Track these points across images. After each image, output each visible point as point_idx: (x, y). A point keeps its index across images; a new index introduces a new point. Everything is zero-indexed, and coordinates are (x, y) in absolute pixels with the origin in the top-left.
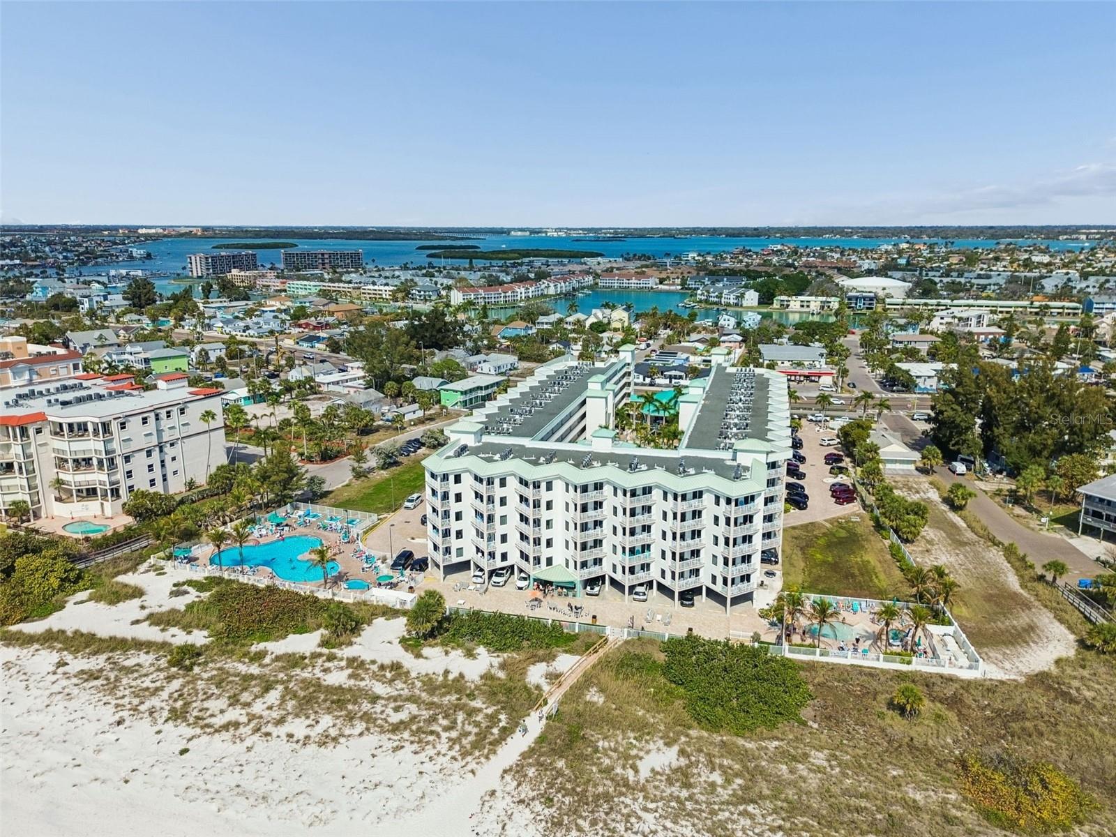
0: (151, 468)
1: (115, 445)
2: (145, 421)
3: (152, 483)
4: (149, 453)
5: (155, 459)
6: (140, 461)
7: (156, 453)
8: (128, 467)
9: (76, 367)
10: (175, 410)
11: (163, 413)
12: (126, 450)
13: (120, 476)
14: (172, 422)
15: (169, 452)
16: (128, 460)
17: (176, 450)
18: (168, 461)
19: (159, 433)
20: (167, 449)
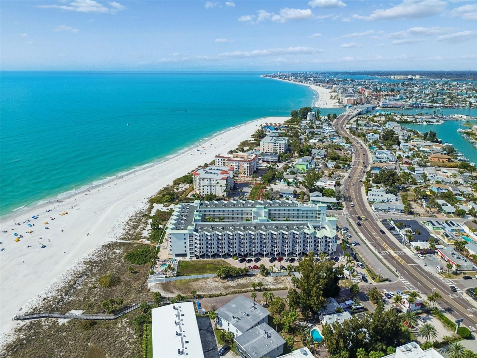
0: (208, 189)
1: (201, 183)
2: (207, 180)
3: (208, 192)
4: (208, 187)
5: (209, 188)
6: (205, 188)
7: (209, 187)
8: (203, 188)
10: (214, 180)
11: (212, 180)
12: (203, 184)
13: (201, 189)
14: (214, 182)
15: (213, 188)
16: (203, 186)
17: (214, 188)
18: (212, 189)
19: (210, 183)
20: (212, 187)
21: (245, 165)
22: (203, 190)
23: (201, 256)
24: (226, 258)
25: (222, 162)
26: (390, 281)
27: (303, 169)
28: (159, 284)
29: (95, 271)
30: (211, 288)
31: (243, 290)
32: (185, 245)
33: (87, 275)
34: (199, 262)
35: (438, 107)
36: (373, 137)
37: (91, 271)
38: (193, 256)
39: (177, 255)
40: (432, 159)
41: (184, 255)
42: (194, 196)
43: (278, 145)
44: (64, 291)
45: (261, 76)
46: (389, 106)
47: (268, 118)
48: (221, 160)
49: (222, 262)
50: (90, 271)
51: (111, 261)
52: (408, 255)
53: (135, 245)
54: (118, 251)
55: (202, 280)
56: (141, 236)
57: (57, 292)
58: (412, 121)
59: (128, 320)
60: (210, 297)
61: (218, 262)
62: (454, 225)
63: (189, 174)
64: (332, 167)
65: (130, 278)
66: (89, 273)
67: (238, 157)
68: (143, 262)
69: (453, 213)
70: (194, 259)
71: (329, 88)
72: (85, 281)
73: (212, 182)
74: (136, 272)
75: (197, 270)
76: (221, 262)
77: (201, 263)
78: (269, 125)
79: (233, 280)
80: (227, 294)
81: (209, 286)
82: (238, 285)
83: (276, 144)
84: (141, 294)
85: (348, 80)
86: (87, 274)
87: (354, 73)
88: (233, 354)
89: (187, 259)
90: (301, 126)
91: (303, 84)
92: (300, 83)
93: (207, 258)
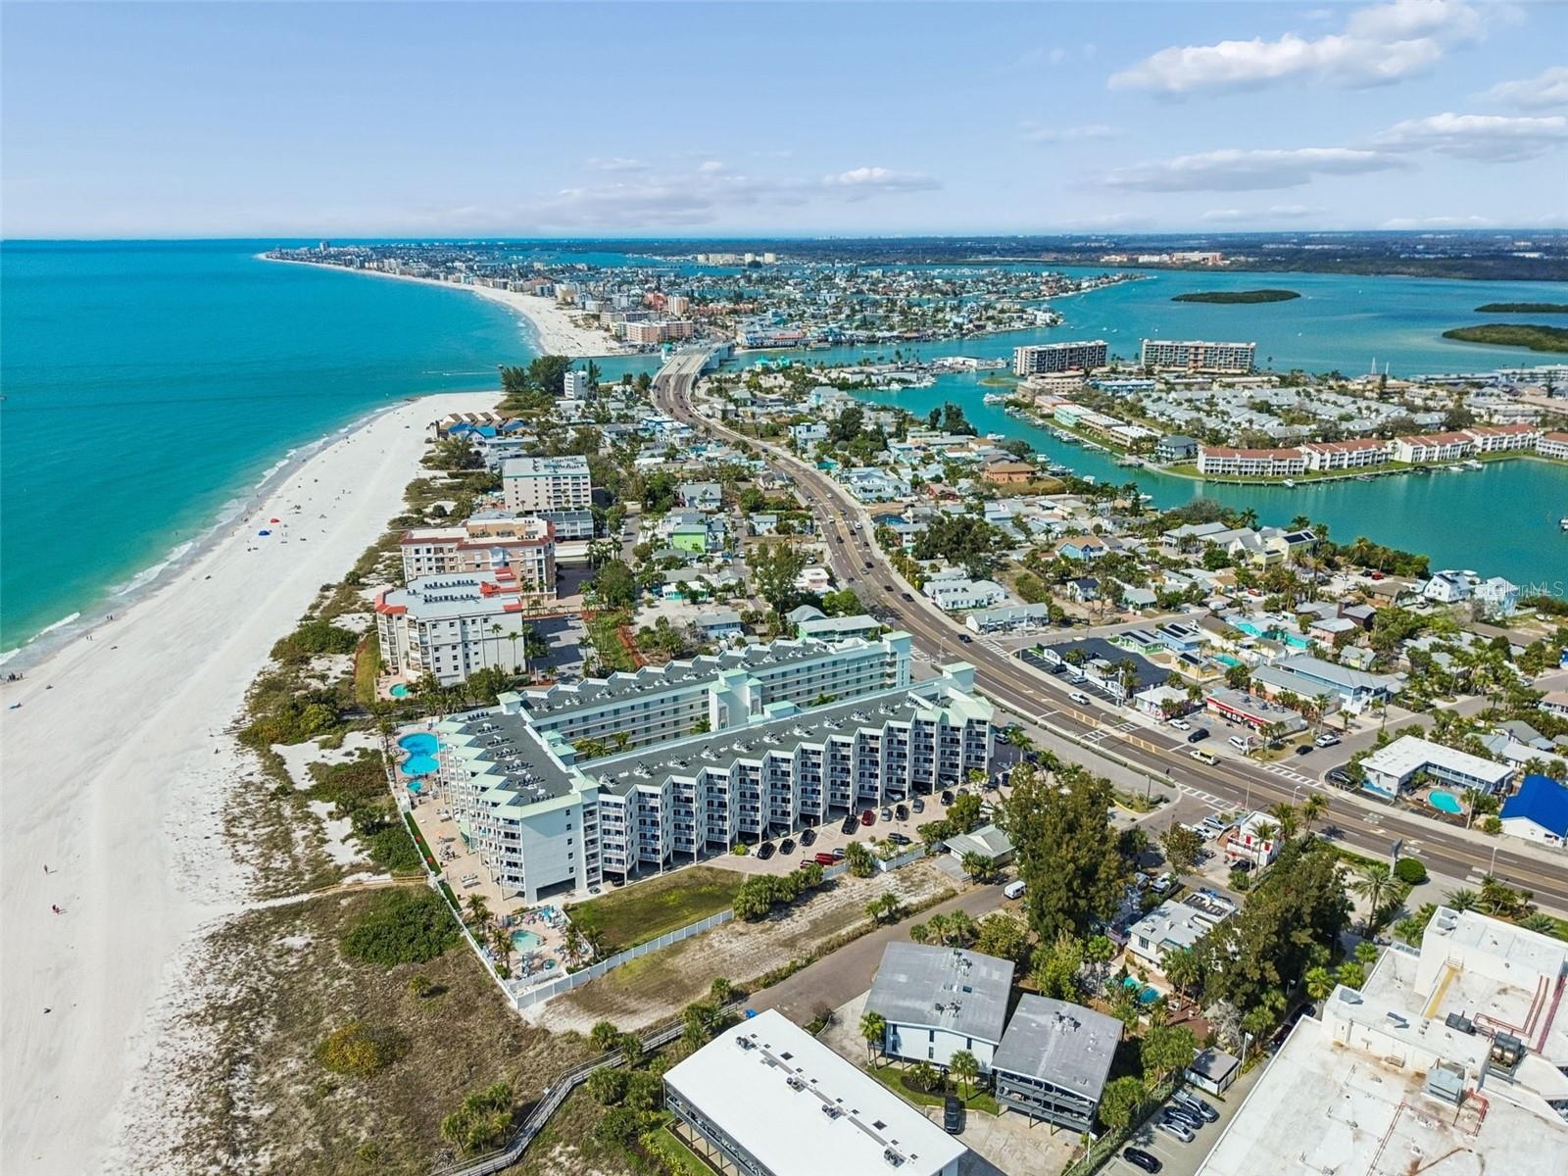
0: (455, 658)
1: (427, 639)
2: (451, 625)
3: (456, 668)
4: (454, 648)
5: (459, 651)
6: (446, 653)
7: (460, 648)
8: (437, 655)
9: (539, 552)
10: (479, 620)
11: (469, 621)
12: (436, 643)
13: (430, 660)
14: (478, 626)
15: (473, 648)
16: (437, 649)
17: (479, 648)
18: (471, 654)
19: (464, 634)
20: (471, 646)
21: (529, 556)
22: (437, 665)
23: (631, 873)
24: (709, 858)
25: (430, 559)
26: (1167, 801)
27: (696, 547)
28: (558, 999)
29: (267, 1036)
30: (745, 961)
31: (843, 932)
32: (571, 848)
33: (245, 1059)
34: (630, 893)
35: (890, 339)
36: (811, 435)
37: (250, 1039)
38: (598, 882)
39: (544, 892)
40: (995, 477)
41: (568, 885)
42: (414, 691)
43: (569, 481)
44: (213, 1142)
45: (262, 256)
46: (767, 342)
47: (424, 399)
48: (429, 551)
49: (707, 874)
50: (246, 1040)
51: (299, 981)
52: (1148, 727)
53: (344, 902)
54: (296, 942)
55: (695, 945)
56: (339, 868)
57: (180, 1158)
58: (861, 383)
59: (571, 1148)
60: (767, 986)
61: (691, 877)
62: (1185, 632)
63: (306, 618)
64: (769, 531)
65: (434, 1016)
66: (249, 1050)
67: (489, 535)
68: (435, 949)
69: (1153, 604)
70: (606, 888)
71: (543, 295)
72: (259, 1081)
73: (470, 628)
74: (440, 990)
75: (645, 920)
76: (699, 873)
77: (638, 895)
78: (466, 419)
79: (787, 916)
80: (809, 961)
81: (732, 956)
82: (815, 924)
83: (563, 481)
84: (531, 1054)
85: (579, 266)
86: (247, 1056)
87: (579, 245)
88: (982, 1117)
89: (582, 894)
90: (569, 419)
91: (442, 283)
92: (429, 281)
93: (649, 875)
